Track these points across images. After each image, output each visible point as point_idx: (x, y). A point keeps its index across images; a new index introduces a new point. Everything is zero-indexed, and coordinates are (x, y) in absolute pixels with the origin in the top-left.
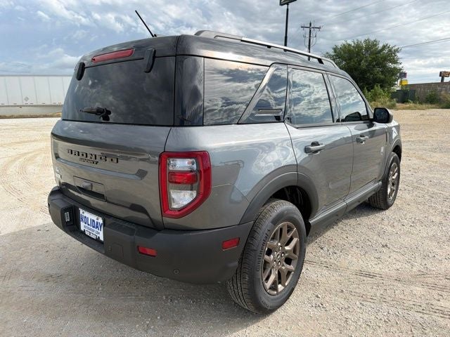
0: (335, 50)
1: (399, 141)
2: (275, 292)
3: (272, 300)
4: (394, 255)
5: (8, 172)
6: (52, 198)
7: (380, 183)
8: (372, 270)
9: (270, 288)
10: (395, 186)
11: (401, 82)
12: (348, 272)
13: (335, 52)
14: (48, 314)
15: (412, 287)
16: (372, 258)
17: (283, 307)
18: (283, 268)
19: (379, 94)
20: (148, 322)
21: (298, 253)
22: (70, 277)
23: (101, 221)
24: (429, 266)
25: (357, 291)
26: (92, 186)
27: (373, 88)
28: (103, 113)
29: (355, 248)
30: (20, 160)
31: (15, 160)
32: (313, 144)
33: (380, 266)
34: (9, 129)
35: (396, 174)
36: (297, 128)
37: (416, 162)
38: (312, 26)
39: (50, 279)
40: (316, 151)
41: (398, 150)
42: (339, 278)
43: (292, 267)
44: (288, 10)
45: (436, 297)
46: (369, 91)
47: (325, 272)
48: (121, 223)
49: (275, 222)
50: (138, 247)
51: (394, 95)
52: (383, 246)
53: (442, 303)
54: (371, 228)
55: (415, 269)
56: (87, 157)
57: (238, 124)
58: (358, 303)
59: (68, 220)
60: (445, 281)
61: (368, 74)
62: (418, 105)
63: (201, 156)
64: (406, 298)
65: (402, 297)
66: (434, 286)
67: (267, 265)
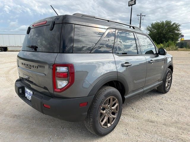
0: (152, 25)
1: (172, 64)
2: (106, 127)
3: (104, 130)
4: (165, 113)
5: (10, 73)
6: (16, 83)
7: (162, 82)
8: (153, 120)
9: (103, 125)
10: (170, 83)
11: (181, 39)
12: (143, 120)
13: (152, 26)
14: (11, 131)
15: (170, 128)
16: (155, 114)
17: (110, 134)
18: (111, 116)
19: (171, 44)
20: (51, 137)
21: (118, 110)
22: (24, 116)
23: (32, 93)
24: (180, 119)
25: (145, 128)
26: (29, 78)
27: (168, 41)
28: (34, 47)
29: (148, 109)
30: (16, 68)
31: (13, 68)
32: (126, 63)
33: (157, 118)
34: (14, 56)
35: (170, 78)
36: (119, 56)
37: (183, 73)
38: (142, 15)
39: (15, 117)
40: (127, 66)
41: (171, 67)
42: (138, 122)
43: (115, 116)
44: (132, 8)
45: (181, 133)
46: (166, 42)
47: (132, 119)
48: (39, 94)
49: (106, 96)
50: (43, 104)
51: (177, 45)
52: (161, 109)
53: (183, 136)
54: (157, 101)
55: (173, 120)
56: (27, 66)
57: (90, 53)
58: (144, 134)
59: (21, 92)
60: (186, 126)
61: (167, 36)
62: (188, 49)
63: (70, 66)
64: (166, 133)
65: (165, 132)
66: (181, 128)
67: (102, 115)
